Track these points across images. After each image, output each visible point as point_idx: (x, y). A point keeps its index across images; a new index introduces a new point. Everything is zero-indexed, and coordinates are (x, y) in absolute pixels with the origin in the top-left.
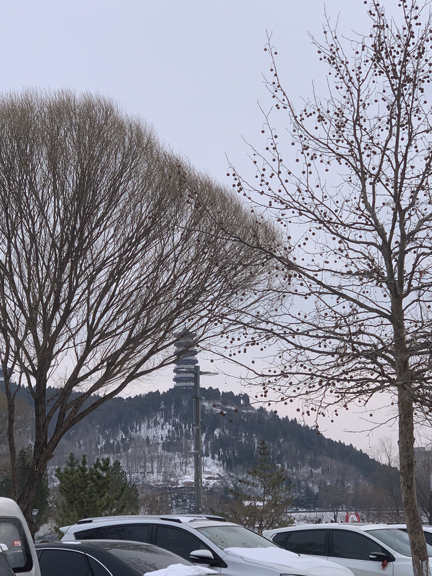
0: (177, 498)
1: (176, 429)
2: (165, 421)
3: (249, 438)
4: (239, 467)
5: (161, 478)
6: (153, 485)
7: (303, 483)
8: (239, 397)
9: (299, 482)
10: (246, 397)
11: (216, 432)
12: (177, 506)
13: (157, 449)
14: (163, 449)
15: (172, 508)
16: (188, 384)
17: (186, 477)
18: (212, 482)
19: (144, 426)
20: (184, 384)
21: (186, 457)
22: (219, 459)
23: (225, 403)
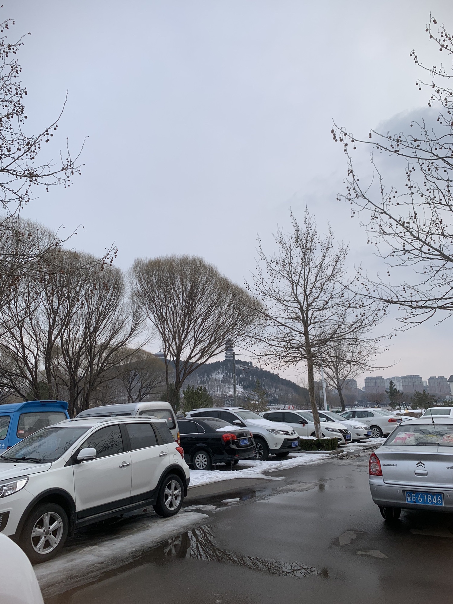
0: (227, 400)
1: (226, 375)
2: (222, 372)
3: (253, 378)
4: (249, 389)
5: (221, 393)
6: (218, 396)
7: (272, 395)
8: (249, 363)
9: (271, 394)
10: (251, 363)
11: (240, 376)
12: (227, 404)
13: (219, 382)
14: (221, 382)
15: (225, 404)
16: (230, 358)
17: (230, 392)
18: (239, 394)
19: (214, 374)
20: (229, 358)
21: (230, 385)
22: (242, 386)
23: (244, 365)
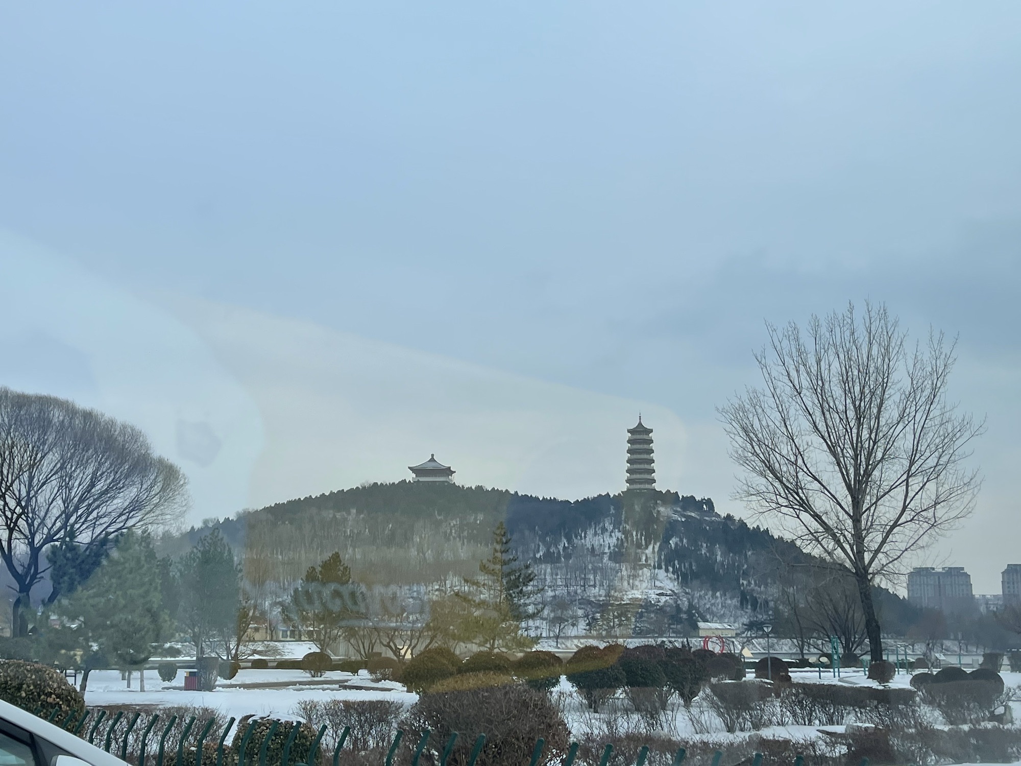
1: (626, 537)
2: (614, 528)
3: (711, 550)
4: (696, 583)
6: (593, 600)
7: (772, 604)
8: (702, 502)
10: (709, 503)
11: (672, 542)
13: (602, 558)
14: (610, 559)
16: (642, 486)
17: (633, 592)
18: (663, 599)
19: (590, 532)
20: (638, 486)
22: (673, 573)
23: (684, 509)
